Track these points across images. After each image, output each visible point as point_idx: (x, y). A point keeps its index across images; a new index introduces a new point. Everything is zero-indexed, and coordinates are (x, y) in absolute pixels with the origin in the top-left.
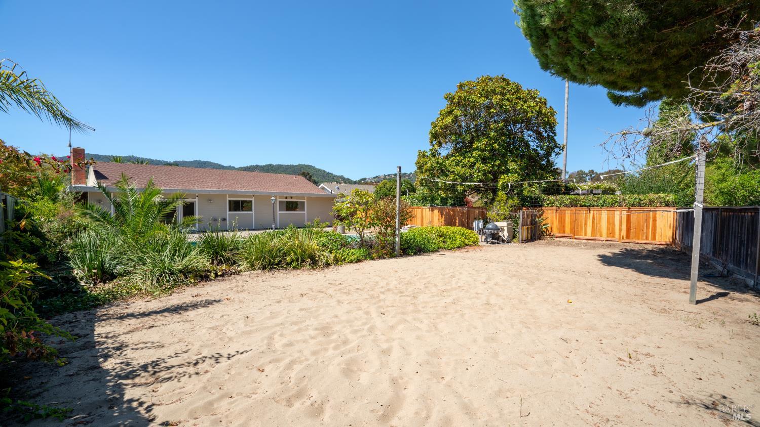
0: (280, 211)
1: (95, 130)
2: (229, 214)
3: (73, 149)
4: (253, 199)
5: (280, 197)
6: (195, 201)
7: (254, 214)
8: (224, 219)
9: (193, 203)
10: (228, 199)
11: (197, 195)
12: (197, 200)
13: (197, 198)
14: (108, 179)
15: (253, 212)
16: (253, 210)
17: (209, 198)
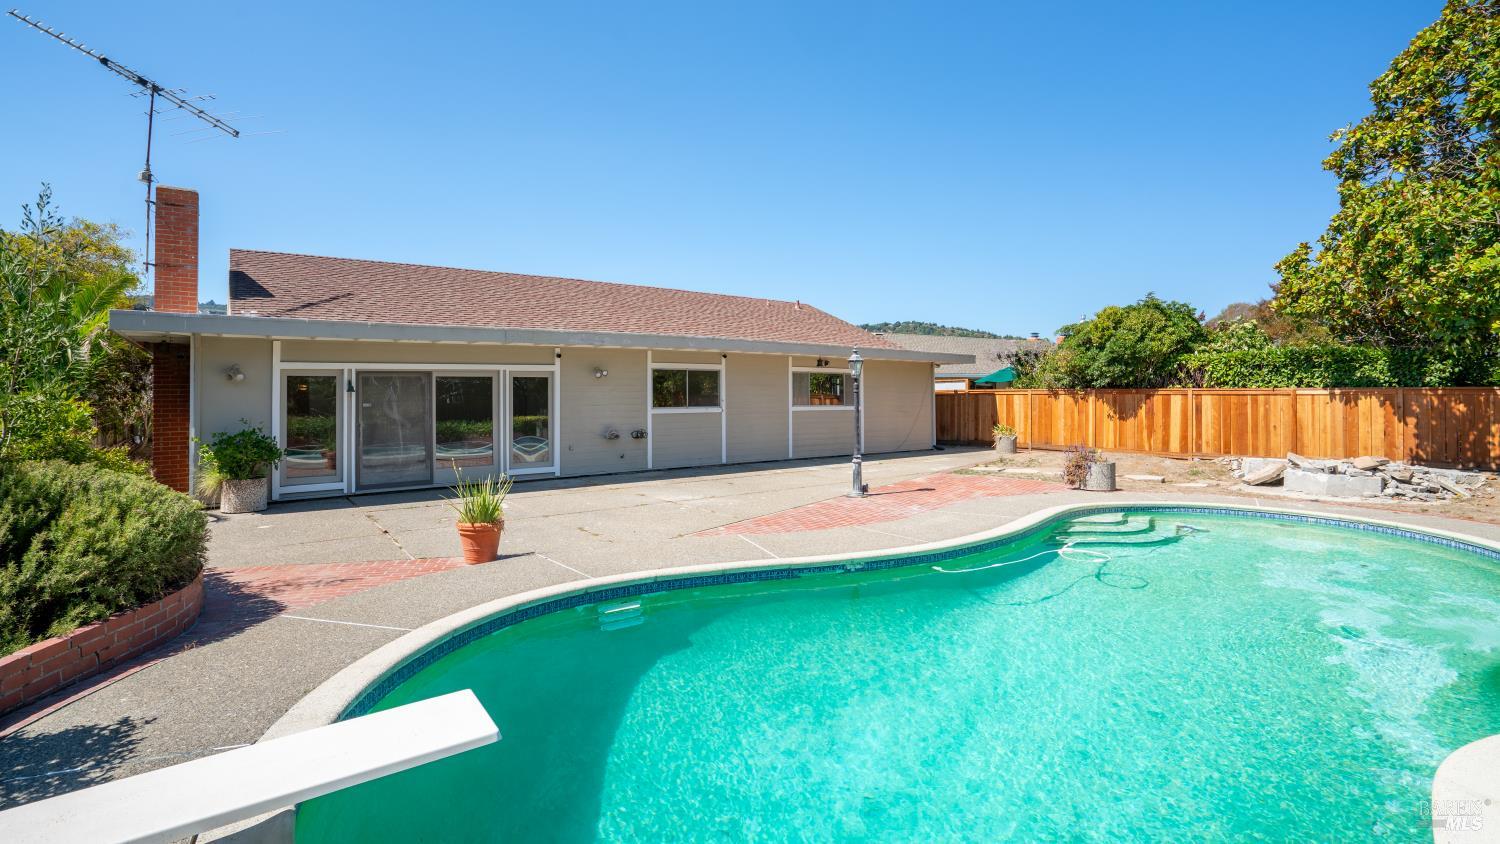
0: (794, 404)
1: (237, 133)
2: (653, 415)
3: (159, 190)
4: (721, 367)
5: (797, 361)
6: (552, 373)
7: (724, 414)
8: (640, 435)
9: (545, 380)
10: (651, 366)
11: (558, 351)
12: (556, 368)
13: (558, 361)
14: (272, 296)
15: (721, 410)
16: (723, 404)
17: (595, 364)
